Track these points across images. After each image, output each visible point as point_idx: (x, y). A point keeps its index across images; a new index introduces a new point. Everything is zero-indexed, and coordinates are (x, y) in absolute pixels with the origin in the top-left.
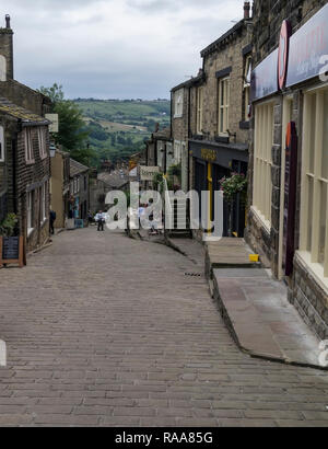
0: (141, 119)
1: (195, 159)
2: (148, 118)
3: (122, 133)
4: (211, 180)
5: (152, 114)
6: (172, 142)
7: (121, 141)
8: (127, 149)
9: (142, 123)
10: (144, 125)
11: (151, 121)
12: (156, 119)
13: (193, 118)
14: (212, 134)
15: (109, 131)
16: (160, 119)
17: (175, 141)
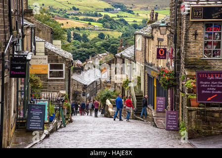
0: (96, 15)
1: (148, 74)
2: (103, 14)
3: (78, 29)
4: (155, 86)
5: (107, 10)
6: (135, 62)
7: (77, 37)
8: (83, 46)
9: (97, 19)
10: (99, 21)
11: (106, 17)
12: (111, 15)
13: (147, 54)
14: (156, 65)
15: (65, 26)
16: (115, 15)
17: (137, 62)
